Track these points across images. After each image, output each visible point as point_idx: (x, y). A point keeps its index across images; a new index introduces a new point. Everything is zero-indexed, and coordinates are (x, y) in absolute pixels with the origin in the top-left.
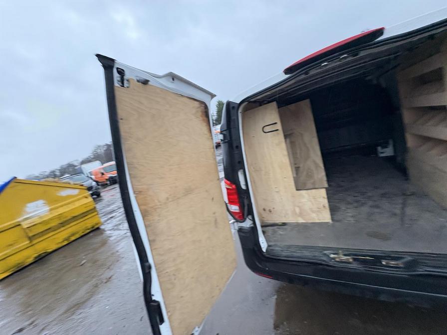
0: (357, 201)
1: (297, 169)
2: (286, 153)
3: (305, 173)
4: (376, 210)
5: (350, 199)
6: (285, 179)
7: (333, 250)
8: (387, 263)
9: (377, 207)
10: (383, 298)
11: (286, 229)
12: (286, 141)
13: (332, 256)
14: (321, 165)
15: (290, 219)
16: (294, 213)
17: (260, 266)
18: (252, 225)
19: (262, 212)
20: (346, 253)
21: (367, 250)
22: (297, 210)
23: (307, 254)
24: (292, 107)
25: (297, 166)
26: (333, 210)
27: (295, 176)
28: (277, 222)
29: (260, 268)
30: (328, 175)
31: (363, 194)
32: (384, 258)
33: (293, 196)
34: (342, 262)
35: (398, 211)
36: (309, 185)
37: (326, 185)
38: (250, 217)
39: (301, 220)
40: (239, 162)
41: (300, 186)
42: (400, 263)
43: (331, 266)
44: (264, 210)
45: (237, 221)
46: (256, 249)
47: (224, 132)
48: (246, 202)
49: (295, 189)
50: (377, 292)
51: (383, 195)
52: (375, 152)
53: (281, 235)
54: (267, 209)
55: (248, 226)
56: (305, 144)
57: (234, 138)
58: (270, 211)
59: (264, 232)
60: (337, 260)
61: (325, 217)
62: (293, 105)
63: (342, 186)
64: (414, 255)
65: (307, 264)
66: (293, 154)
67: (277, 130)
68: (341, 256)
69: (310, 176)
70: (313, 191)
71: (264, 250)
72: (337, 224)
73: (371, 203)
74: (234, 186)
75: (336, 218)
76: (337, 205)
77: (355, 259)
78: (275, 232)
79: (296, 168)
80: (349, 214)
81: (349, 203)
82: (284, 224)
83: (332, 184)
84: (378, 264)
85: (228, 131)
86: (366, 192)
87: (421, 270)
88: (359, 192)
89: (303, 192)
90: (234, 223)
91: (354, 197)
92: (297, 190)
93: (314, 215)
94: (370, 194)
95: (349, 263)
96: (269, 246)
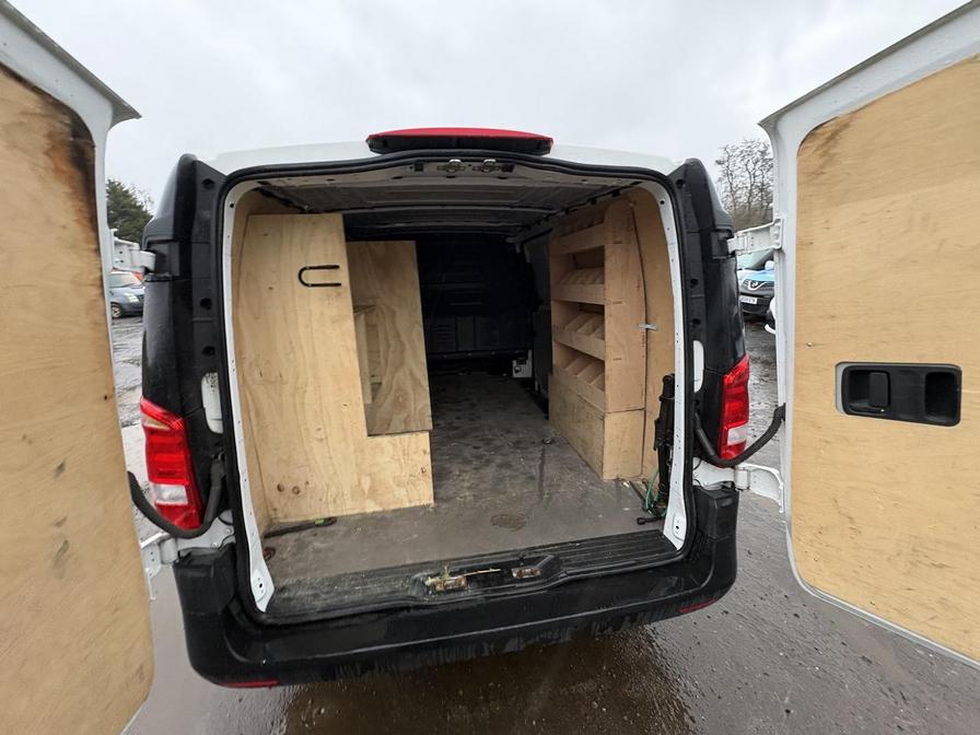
0: (479, 457)
1: (375, 389)
2: (353, 344)
3: (390, 399)
4: (508, 472)
5: (468, 452)
6: (345, 409)
7: (432, 568)
8: (520, 574)
9: (508, 465)
10: (511, 646)
11: (333, 534)
12: (356, 318)
13: (429, 581)
14: (426, 383)
15: (348, 508)
16: (357, 490)
17: (242, 659)
18: (233, 540)
19: (273, 494)
20: (458, 568)
21: (491, 554)
22: (366, 483)
23: (376, 589)
24: (379, 247)
25: (375, 380)
26: (439, 476)
27: (369, 402)
28: (311, 518)
29: (243, 663)
30: (434, 406)
31: (488, 442)
32: (516, 564)
33: (360, 450)
34: (448, 592)
35: (535, 472)
36: (397, 424)
37: (430, 426)
38: (227, 516)
39: (371, 507)
40: (209, 351)
41: (377, 426)
42: (537, 569)
43: (427, 607)
44: (279, 488)
45: (175, 535)
46: (235, 608)
47: (163, 248)
48: (217, 471)
49: (365, 433)
50: (503, 639)
51: (517, 444)
52: (509, 369)
53: (318, 551)
54: (289, 486)
55: (217, 544)
56: (398, 335)
57: (196, 272)
58: (296, 491)
59: (268, 553)
60: (438, 588)
61: (423, 494)
62: (382, 243)
63: (456, 428)
64: (556, 550)
65: (373, 617)
66: (370, 352)
67: (339, 285)
68: (447, 577)
69: (399, 405)
70: (406, 437)
71: (262, 606)
72: (444, 506)
73: (499, 459)
74: (176, 423)
75: (442, 492)
76: (448, 465)
77: (469, 579)
78: (301, 546)
79: (372, 384)
80: (464, 484)
81: (467, 461)
82: (330, 521)
83: (441, 422)
84: (506, 580)
85: (176, 247)
86: (492, 440)
87: (563, 576)
88: (483, 440)
89: (384, 440)
90: (161, 542)
91: (476, 448)
92: (369, 435)
93: (401, 492)
94: (498, 443)
95: (461, 589)
96: (279, 590)
